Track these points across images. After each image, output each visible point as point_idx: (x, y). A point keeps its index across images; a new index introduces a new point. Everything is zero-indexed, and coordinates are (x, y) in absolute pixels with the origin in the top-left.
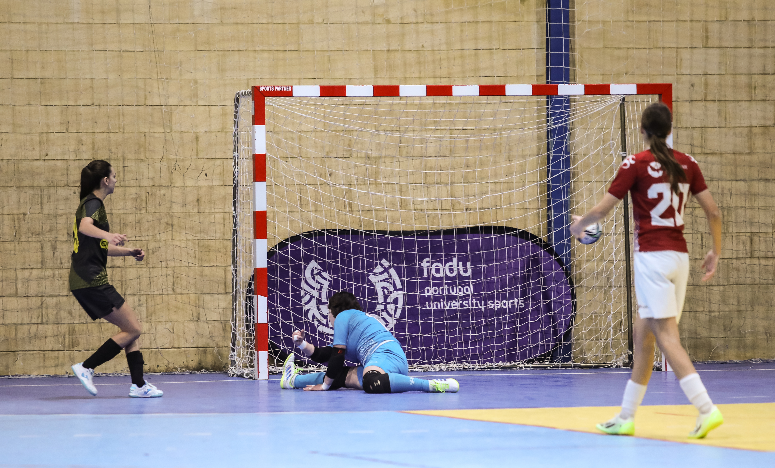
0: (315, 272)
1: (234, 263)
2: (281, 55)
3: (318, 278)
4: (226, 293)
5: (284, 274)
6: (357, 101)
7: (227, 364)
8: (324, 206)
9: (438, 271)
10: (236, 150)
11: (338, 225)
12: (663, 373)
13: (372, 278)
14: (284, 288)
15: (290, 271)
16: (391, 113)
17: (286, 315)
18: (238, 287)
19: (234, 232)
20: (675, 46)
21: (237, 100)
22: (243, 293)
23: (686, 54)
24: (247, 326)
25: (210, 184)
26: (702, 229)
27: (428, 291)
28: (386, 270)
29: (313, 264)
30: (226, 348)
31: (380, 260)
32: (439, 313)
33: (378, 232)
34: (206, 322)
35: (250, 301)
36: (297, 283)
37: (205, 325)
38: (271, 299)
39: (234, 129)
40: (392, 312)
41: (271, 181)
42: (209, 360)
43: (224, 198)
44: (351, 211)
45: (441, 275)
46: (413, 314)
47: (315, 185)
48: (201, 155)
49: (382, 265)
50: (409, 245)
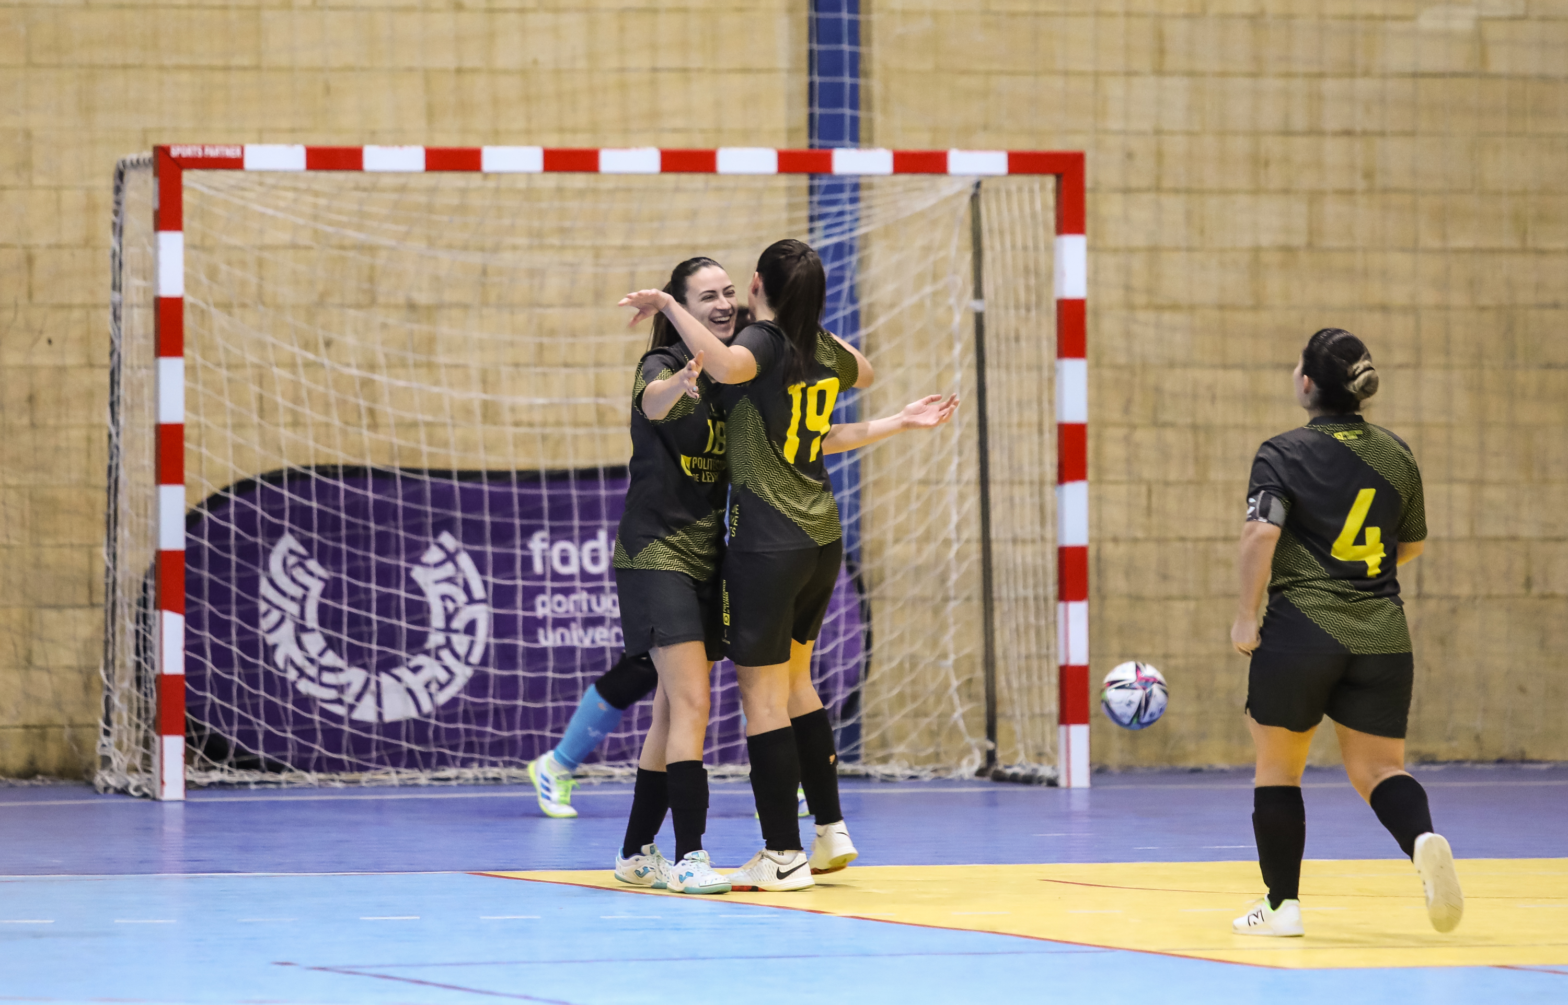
0: (292, 560)
1: (112, 539)
2: (219, 77)
3: (299, 574)
4: (92, 605)
5: (219, 565)
6: (386, 181)
7: (92, 764)
8: (308, 412)
9: (565, 560)
10: (117, 287)
11: (341, 458)
12: (1063, 792)
13: (418, 574)
14: (220, 596)
15: (233, 557)
16: (462, 209)
17: (222, 658)
18: (119, 593)
19: (112, 471)
20: (1089, 67)
21: (120, 175)
22: (130, 606)
23: (1115, 88)
24: (138, 681)
25: (59, 362)
26: (1148, 473)
27: (543, 604)
28: (451, 557)
29: (288, 542)
30: (91, 730)
31: (436, 534)
32: (565, 654)
33: (433, 473)
34: (48, 671)
35: (145, 623)
36: (250, 585)
37: (45, 677)
38: (193, 620)
39: (113, 242)
40: (461, 650)
41: (194, 359)
42: (52, 755)
43: (90, 394)
44: (374, 426)
45: (572, 569)
46: (506, 656)
47: (293, 366)
48: (39, 297)
49: (441, 546)
50: (500, 504)
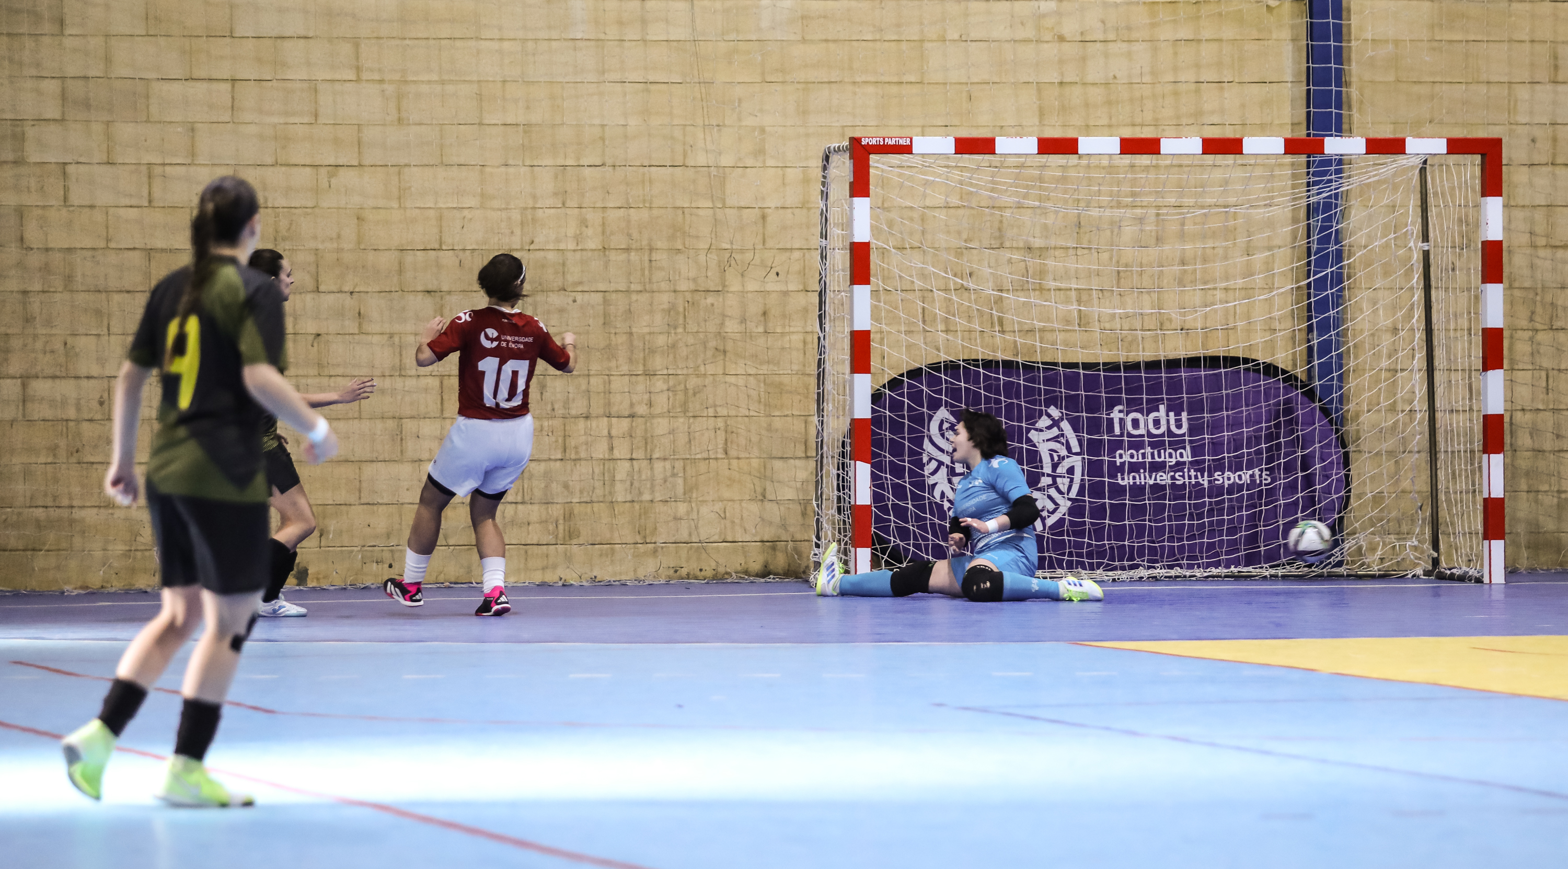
0: (946, 425)
1: (820, 410)
2: (894, 89)
3: (949, 434)
4: (807, 457)
5: (896, 427)
6: (1011, 161)
7: (807, 567)
8: (960, 322)
10: (824, 236)
11: (982, 353)
12: (1487, 587)
13: (1033, 435)
14: (896, 449)
15: (906, 421)
16: (1064, 179)
17: (899, 492)
18: (825, 448)
19: (820, 363)
20: (1505, 79)
21: (827, 158)
22: (833, 457)
23: (1523, 93)
24: (839, 509)
25: (784, 288)
26: (1546, 363)
27: (1121, 456)
28: (1056, 423)
29: (943, 413)
30: (807, 543)
31: (1047, 406)
32: (1138, 490)
34: (777, 502)
35: (843, 469)
36: (918, 442)
37: (775, 506)
38: (877, 466)
39: (821, 205)
40: (1064, 489)
41: (878, 284)
42: (780, 561)
43: (806, 310)
44: (1003, 332)
45: (1142, 431)
46: (1096, 490)
47: (946, 290)
48: (770, 243)
49: (1049, 416)
50: (1092, 383)
